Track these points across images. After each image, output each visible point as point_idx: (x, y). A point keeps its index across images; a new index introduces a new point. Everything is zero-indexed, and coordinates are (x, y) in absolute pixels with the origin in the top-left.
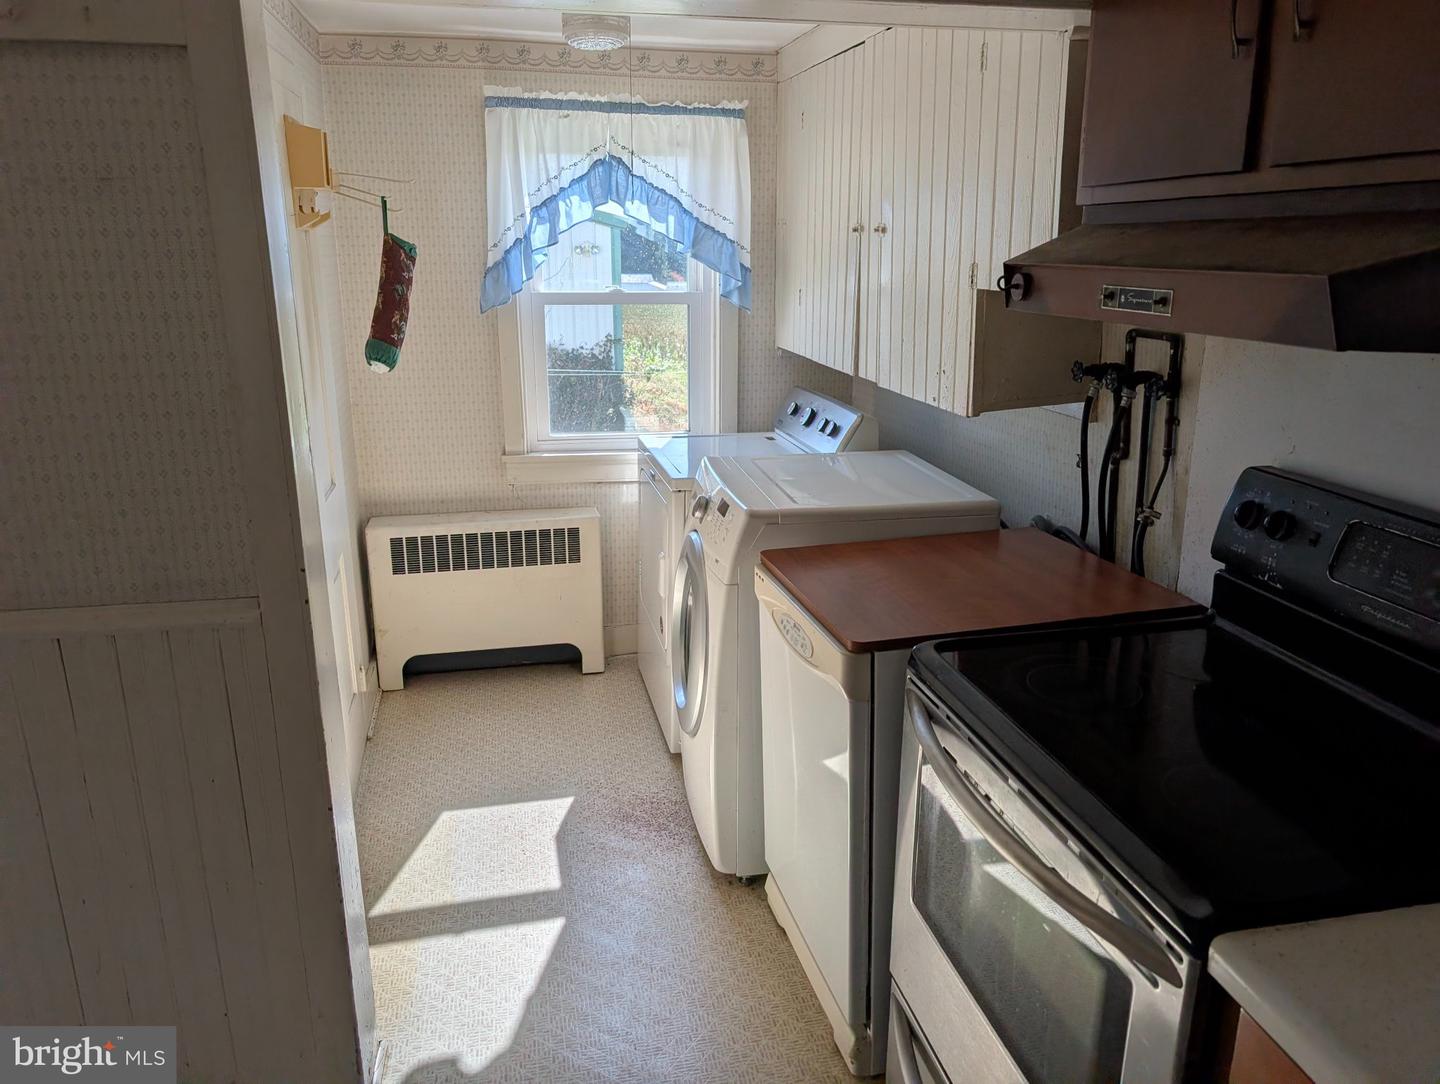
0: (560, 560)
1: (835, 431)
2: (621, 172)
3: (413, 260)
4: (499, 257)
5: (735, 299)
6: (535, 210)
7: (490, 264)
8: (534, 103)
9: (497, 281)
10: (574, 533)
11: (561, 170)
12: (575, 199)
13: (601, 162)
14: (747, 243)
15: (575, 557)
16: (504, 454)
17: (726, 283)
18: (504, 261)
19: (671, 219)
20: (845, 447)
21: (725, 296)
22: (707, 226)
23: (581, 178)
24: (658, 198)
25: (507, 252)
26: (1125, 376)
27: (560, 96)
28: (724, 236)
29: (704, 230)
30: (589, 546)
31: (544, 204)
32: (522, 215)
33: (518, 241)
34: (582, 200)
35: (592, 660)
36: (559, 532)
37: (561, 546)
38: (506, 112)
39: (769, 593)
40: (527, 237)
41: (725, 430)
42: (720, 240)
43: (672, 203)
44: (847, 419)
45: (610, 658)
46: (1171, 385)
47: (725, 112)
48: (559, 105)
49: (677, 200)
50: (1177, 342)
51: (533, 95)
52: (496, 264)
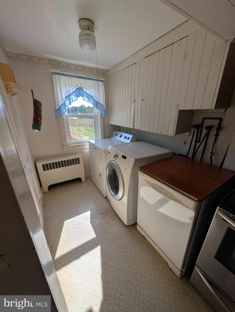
0: (76, 164)
1: (128, 138)
2: (82, 91)
3: (41, 106)
4: (59, 107)
5: (103, 116)
6: (66, 98)
7: (57, 109)
8: (63, 75)
9: (59, 112)
10: (78, 159)
11: (70, 90)
12: (73, 96)
13: (78, 88)
14: (105, 106)
15: (79, 163)
16: (63, 145)
17: (102, 113)
18: (60, 108)
19: (92, 101)
20: (131, 141)
21: (101, 115)
22: (98, 102)
23: (74, 92)
24: (89, 97)
25: (60, 106)
27: (68, 74)
28: (101, 104)
29: (98, 103)
30: (81, 161)
31: (67, 96)
32: (63, 99)
33: (62, 104)
34: (75, 96)
35: (83, 179)
36: (76, 159)
37: (76, 161)
38: (57, 76)
40: (64, 103)
41: (102, 138)
42: (101, 105)
43: (92, 98)
44: (131, 136)
45: (86, 178)
47: (100, 81)
48: (68, 76)
49: (93, 97)
50: (221, 120)
51: (63, 73)
52: (58, 109)
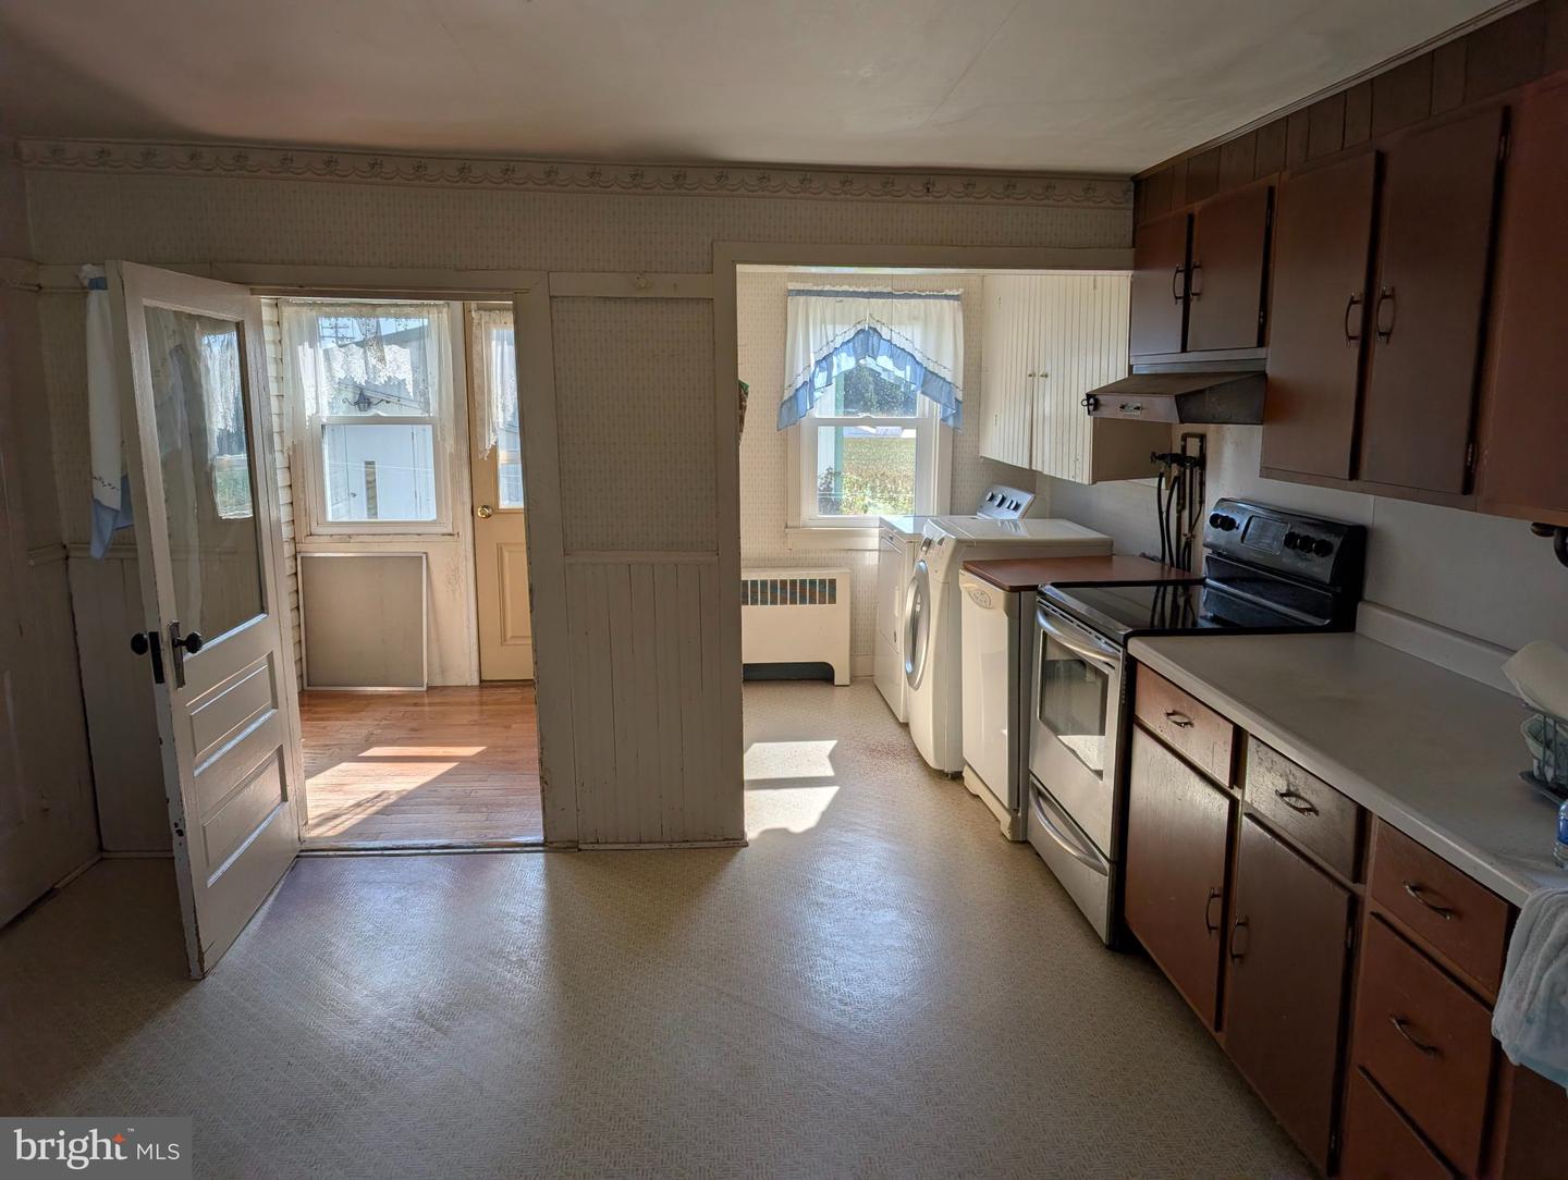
0: (822, 602)
1: (1017, 507)
2: (875, 338)
3: (747, 394)
4: (791, 394)
5: (951, 422)
6: (818, 363)
7: (786, 398)
8: (820, 293)
9: (790, 409)
10: (833, 582)
11: (835, 336)
12: (844, 355)
13: (862, 331)
14: (960, 384)
15: (833, 600)
16: (787, 527)
17: (945, 411)
18: (794, 397)
19: (908, 368)
20: (1023, 516)
21: (944, 420)
22: (932, 373)
23: (848, 341)
24: (899, 354)
25: (797, 390)
26: (1181, 459)
27: (837, 288)
28: (944, 379)
29: (930, 376)
30: (842, 592)
31: (824, 358)
32: (809, 366)
33: (805, 383)
34: (849, 355)
35: (841, 676)
36: (822, 582)
37: (821, 591)
38: (802, 299)
39: (969, 583)
40: (812, 381)
41: (941, 513)
42: (941, 382)
43: (909, 357)
44: (1025, 499)
45: (854, 679)
46: (1201, 462)
47: (947, 297)
48: (837, 294)
49: (912, 355)
50: (1202, 438)
51: (820, 288)
52: (791, 398)
